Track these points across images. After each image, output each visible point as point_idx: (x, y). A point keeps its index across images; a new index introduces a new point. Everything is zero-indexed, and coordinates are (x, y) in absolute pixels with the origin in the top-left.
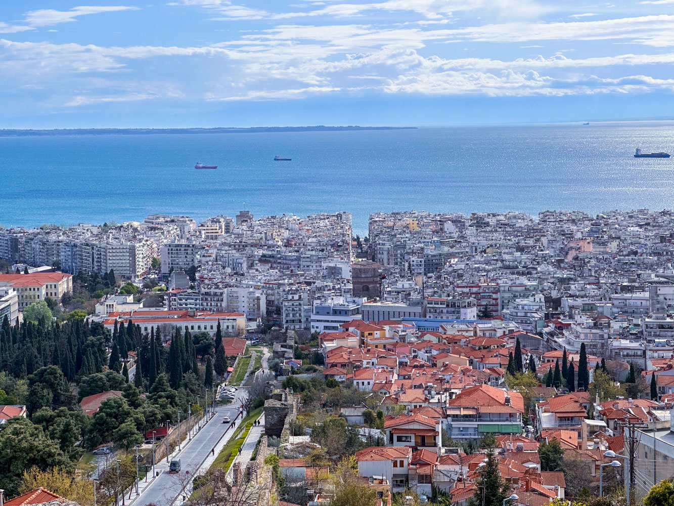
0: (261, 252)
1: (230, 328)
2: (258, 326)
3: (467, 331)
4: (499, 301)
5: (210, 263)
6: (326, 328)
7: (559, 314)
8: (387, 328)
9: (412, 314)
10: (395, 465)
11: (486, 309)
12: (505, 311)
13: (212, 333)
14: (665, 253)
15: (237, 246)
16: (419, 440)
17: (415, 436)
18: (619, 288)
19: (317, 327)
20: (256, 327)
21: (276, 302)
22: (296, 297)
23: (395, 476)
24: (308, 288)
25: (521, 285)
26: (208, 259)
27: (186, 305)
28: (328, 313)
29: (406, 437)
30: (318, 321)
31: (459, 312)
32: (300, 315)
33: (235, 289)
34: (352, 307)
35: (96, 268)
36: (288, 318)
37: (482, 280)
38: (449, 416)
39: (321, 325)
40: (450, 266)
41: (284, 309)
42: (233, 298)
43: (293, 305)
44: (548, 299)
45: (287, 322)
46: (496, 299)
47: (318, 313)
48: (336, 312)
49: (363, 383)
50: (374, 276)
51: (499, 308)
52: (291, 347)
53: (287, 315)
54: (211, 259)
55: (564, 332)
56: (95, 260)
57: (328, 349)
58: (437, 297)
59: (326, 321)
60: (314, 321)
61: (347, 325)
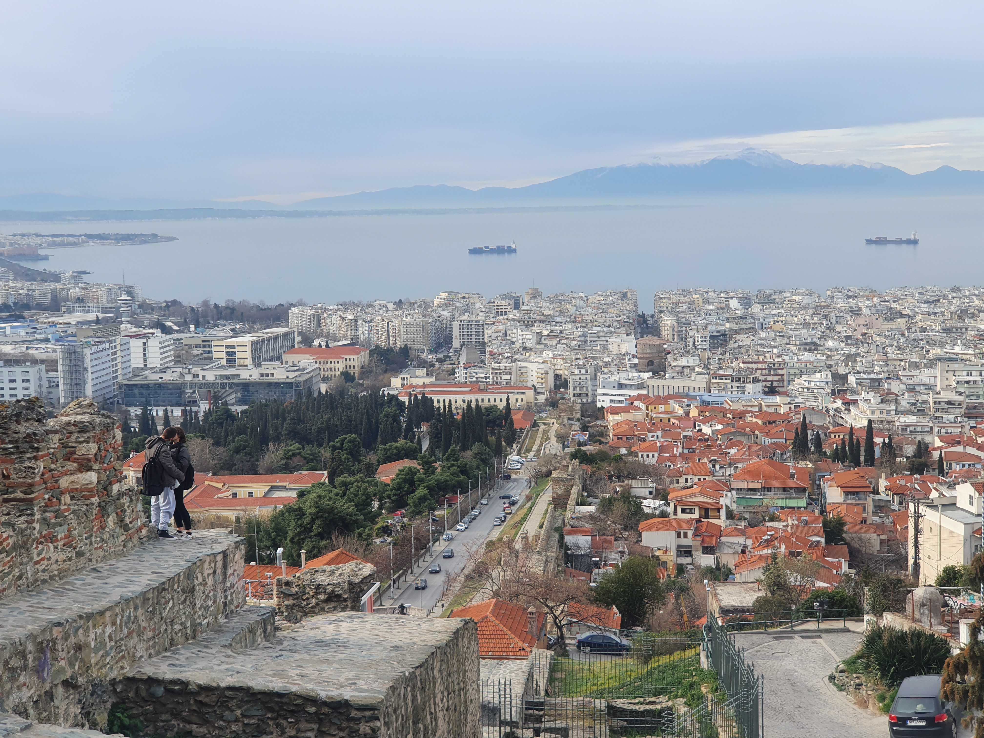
1: (519, 400)
2: (547, 399)
3: (752, 407)
4: (785, 377)
5: (500, 338)
6: (612, 401)
7: (846, 390)
8: (671, 402)
9: (697, 389)
10: (679, 536)
11: (772, 384)
12: (791, 387)
13: (501, 406)
14: (954, 330)
15: (526, 322)
16: (703, 513)
17: (700, 509)
18: (907, 364)
19: (603, 401)
20: (544, 401)
21: (563, 377)
22: (583, 371)
23: (679, 546)
24: (595, 362)
25: (808, 361)
26: (498, 334)
27: (477, 378)
28: (614, 387)
29: (691, 509)
30: (604, 394)
31: (744, 387)
32: (587, 389)
33: (523, 364)
34: (637, 381)
35: (391, 342)
36: (575, 392)
37: (768, 357)
38: (733, 489)
39: (607, 399)
40: (736, 342)
41: (571, 382)
42: (522, 372)
43: (580, 379)
44: (835, 376)
45: (574, 395)
46: (782, 375)
47: (603, 387)
48: (621, 386)
49: (648, 456)
50: (659, 352)
51: (785, 383)
52: (577, 420)
53: (574, 389)
55: (851, 408)
56: (390, 334)
57: (614, 423)
58: (721, 372)
59: (612, 395)
60: (600, 394)
61: (632, 399)
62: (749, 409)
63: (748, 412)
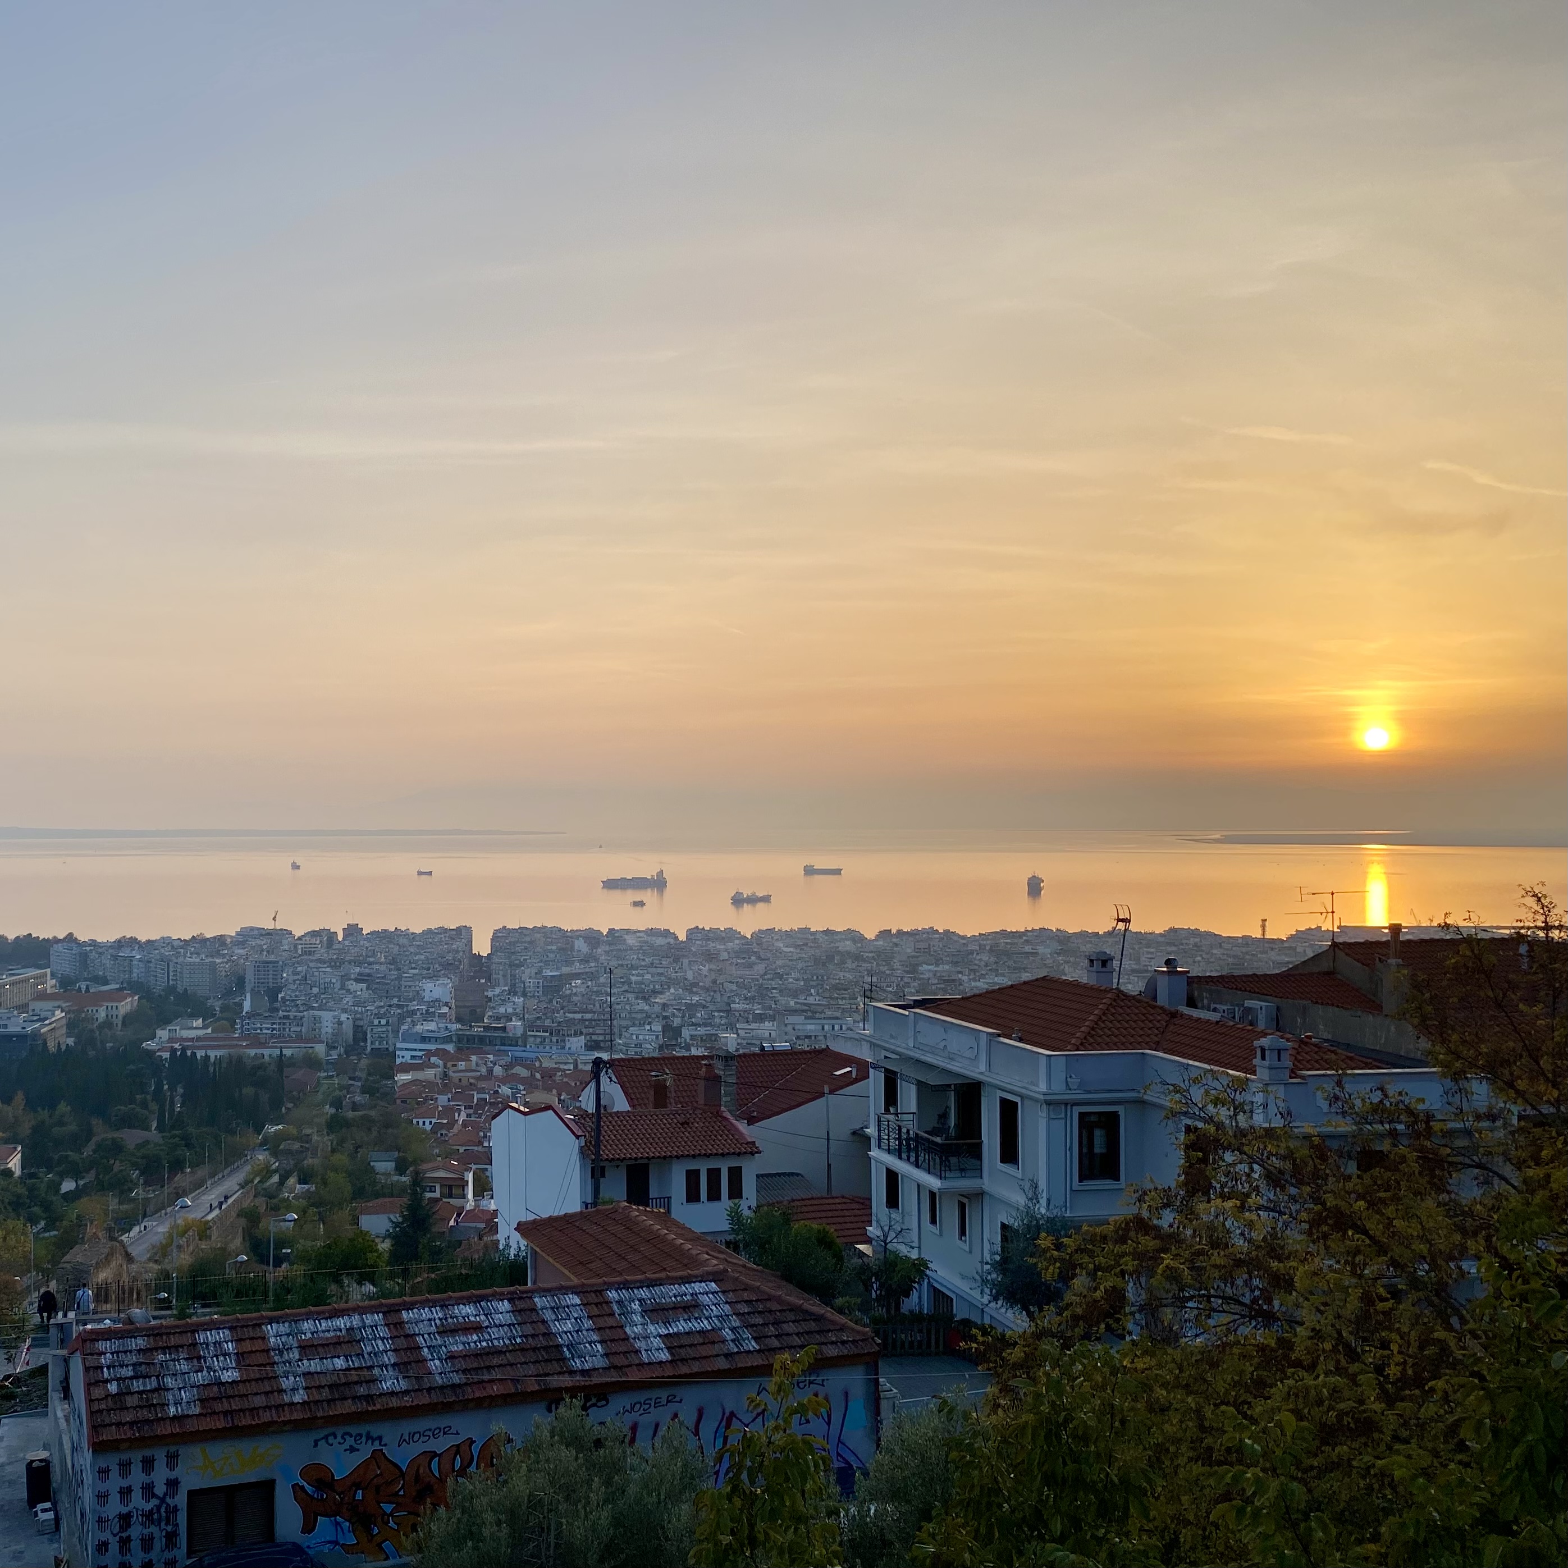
0: (358, 969)
3: (566, 1063)
6: (413, 1057)
7: (675, 1045)
8: (474, 1058)
12: (617, 1041)
13: (271, 1061)
16: (446, 1191)
17: (441, 1186)
19: (403, 1057)
21: (364, 1028)
22: (383, 1022)
24: (399, 1011)
25: (642, 1011)
28: (416, 1041)
29: (431, 1186)
30: (404, 1049)
31: (564, 1041)
32: (387, 1043)
34: (444, 1034)
36: (373, 1046)
37: (598, 1005)
39: (408, 1055)
41: (369, 1035)
42: (315, 1022)
43: (380, 1030)
45: (372, 1050)
47: (404, 1041)
48: (424, 1039)
49: (424, 1123)
51: (613, 1037)
52: (359, 1079)
53: (372, 1043)
54: (299, 977)
57: (401, 1083)
58: (539, 1023)
59: (412, 1050)
60: (401, 1049)
61: (429, 1053)
62: (562, 1067)
63: (559, 1070)
